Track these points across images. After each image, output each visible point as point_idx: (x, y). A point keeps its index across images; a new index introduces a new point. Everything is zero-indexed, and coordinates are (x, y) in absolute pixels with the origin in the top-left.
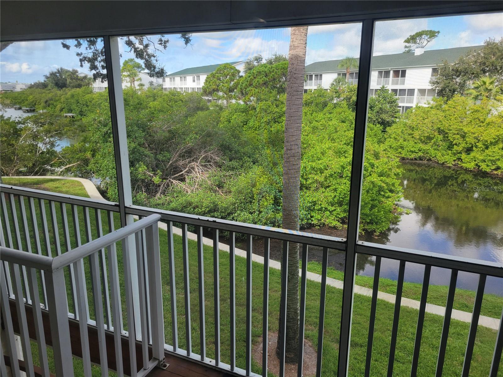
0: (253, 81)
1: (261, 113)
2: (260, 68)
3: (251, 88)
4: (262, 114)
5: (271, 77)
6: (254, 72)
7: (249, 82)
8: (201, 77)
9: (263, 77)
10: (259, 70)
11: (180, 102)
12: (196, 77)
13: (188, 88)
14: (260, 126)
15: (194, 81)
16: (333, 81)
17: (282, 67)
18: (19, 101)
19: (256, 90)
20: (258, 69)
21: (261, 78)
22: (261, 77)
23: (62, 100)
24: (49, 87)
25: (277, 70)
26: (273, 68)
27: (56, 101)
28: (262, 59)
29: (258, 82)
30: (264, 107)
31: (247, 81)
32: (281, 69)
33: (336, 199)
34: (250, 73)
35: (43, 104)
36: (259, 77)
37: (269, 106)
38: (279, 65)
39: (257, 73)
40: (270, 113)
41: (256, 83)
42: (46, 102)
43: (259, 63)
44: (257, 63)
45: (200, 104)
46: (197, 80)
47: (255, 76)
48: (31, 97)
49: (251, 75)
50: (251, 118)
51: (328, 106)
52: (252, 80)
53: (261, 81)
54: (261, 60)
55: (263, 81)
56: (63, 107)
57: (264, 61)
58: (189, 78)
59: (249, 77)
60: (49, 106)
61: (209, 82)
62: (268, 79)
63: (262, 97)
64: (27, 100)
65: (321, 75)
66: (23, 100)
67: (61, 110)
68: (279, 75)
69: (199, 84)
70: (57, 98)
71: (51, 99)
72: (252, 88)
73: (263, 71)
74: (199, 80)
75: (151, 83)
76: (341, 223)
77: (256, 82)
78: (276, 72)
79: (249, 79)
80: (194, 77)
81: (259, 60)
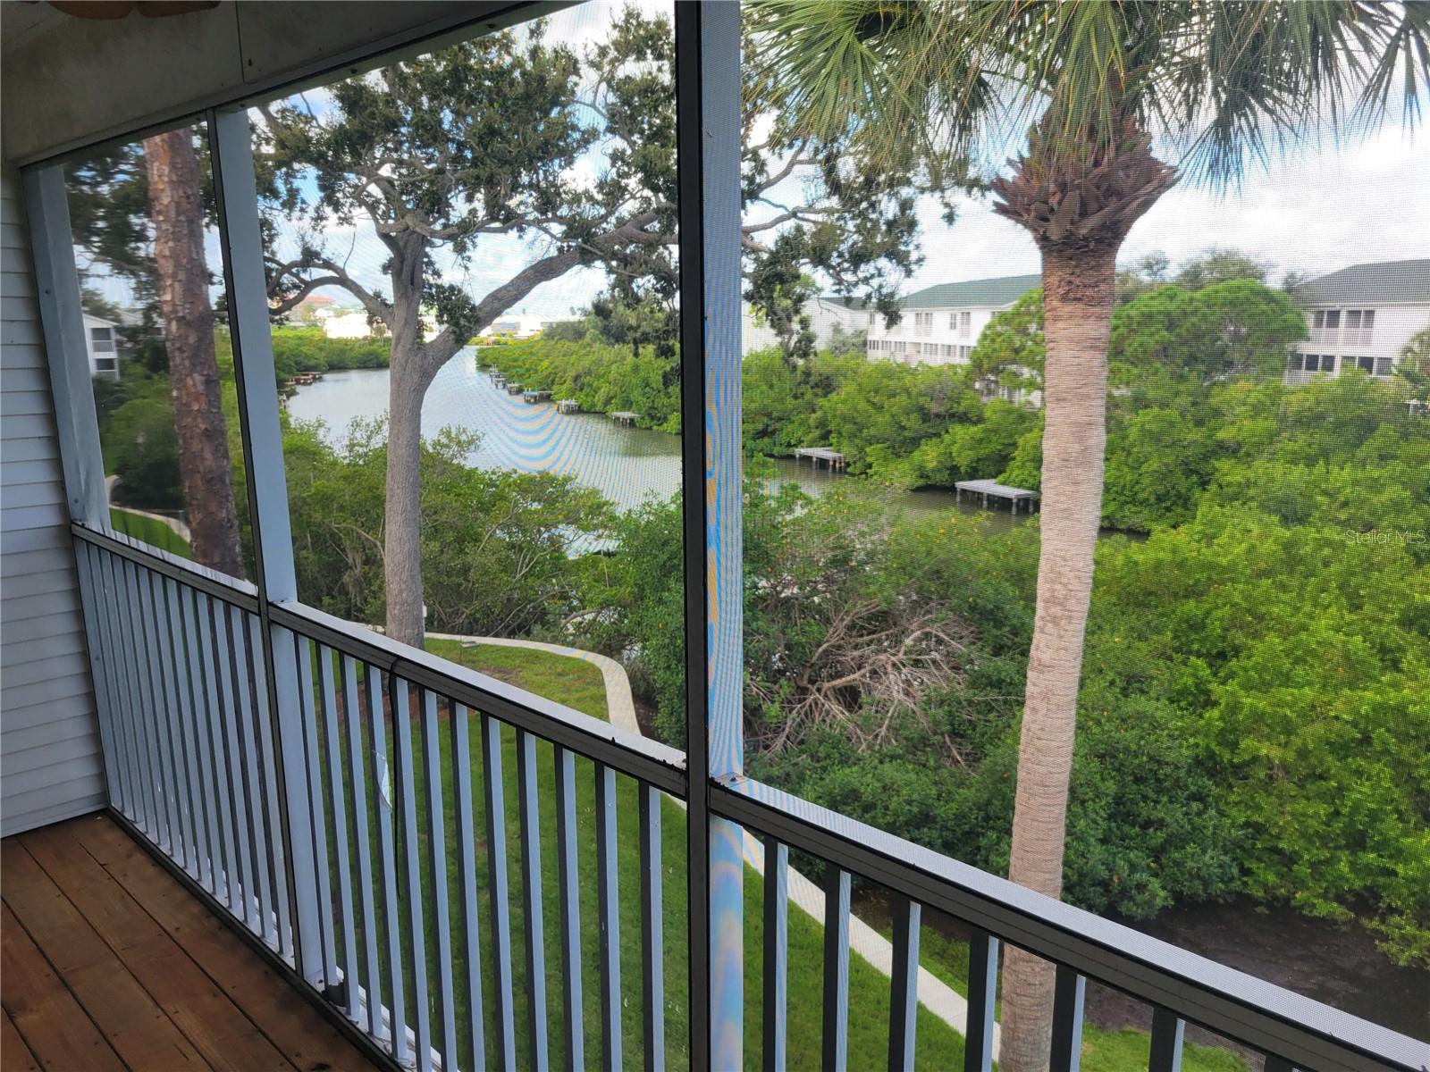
0: (1127, 342)
1: (1142, 446)
3: (1118, 364)
4: (1147, 449)
5: (1188, 330)
6: (1133, 313)
8: (973, 315)
9: (1158, 330)
10: (1145, 309)
11: (904, 397)
12: (959, 317)
13: (937, 345)
14: (1137, 483)
15: (953, 326)
16: (1413, 340)
17: (1225, 298)
18: (521, 371)
19: (1135, 371)
21: (1152, 334)
22: (1153, 329)
23: (612, 376)
24: (587, 339)
25: (1208, 307)
26: (1195, 304)
27: (599, 377)
28: (1166, 262)
29: (1141, 345)
30: (1154, 427)
32: (1224, 305)
34: (1120, 318)
35: (569, 384)
36: (1147, 331)
37: (1172, 424)
38: (1217, 292)
39: (1140, 319)
40: (1174, 443)
41: (1136, 350)
42: (576, 378)
43: (1155, 274)
44: (1150, 275)
45: (959, 403)
46: (962, 324)
47: (1134, 326)
48: (546, 363)
49: (1119, 322)
52: (1122, 338)
53: (1151, 343)
54: (1164, 267)
55: (1157, 342)
56: (612, 394)
57: (1172, 273)
58: (941, 318)
60: (581, 389)
61: (993, 341)
62: (1177, 336)
63: (1151, 394)
64: (536, 371)
65: (1370, 314)
66: (528, 370)
67: (608, 402)
68: (1212, 323)
69: (968, 336)
70: (602, 371)
71: (589, 373)
72: (1121, 365)
73: (1159, 312)
74: (968, 323)
75: (837, 329)
77: (1136, 344)
78: (1204, 315)
79: (1115, 334)
80: (953, 317)
81: (1155, 268)
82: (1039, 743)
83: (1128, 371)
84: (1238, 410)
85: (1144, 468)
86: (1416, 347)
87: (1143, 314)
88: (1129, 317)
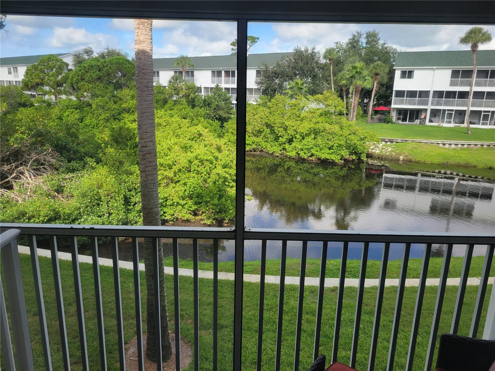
0: (85, 76)
1: (98, 110)
2: (92, 62)
3: (83, 83)
4: (100, 111)
5: (105, 72)
6: (86, 65)
7: (80, 77)
8: (19, 68)
9: (96, 71)
10: (90, 64)
12: (12, 69)
13: (3, 81)
14: (98, 124)
15: (10, 73)
16: (171, 79)
17: (116, 62)
19: (90, 85)
20: (90, 63)
21: (94, 73)
22: (94, 71)
25: (111, 64)
26: (107, 63)
28: (92, 52)
29: (91, 76)
30: (101, 104)
31: (78, 75)
32: (116, 64)
33: (186, 193)
34: (81, 67)
36: (92, 72)
37: (107, 103)
38: (113, 59)
39: (89, 67)
40: (108, 109)
41: (89, 78)
43: (90, 56)
44: (88, 56)
45: (21, 99)
46: (14, 72)
47: (87, 70)
49: (81, 68)
50: (86, 115)
51: (169, 102)
52: (83, 74)
53: (94, 76)
54: (92, 54)
55: (96, 75)
57: (95, 55)
58: (4, 70)
59: (80, 70)
61: (31, 75)
62: (102, 74)
63: (98, 93)
65: (158, 72)
68: (113, 70)
69: (18, 77)
72: (85, 83)
73: (95, 65)
74: (17, 71)
76: (194, 215)
77: (89, 76)
78: (110, 67)
79: (80, 73)
80: (9, 69)
81: (89, 53)
83: (88, 85)
84: (127, 98)
85: (100, 118)
86: (172, 81)
87: (89, 65)
88: (84, 66)
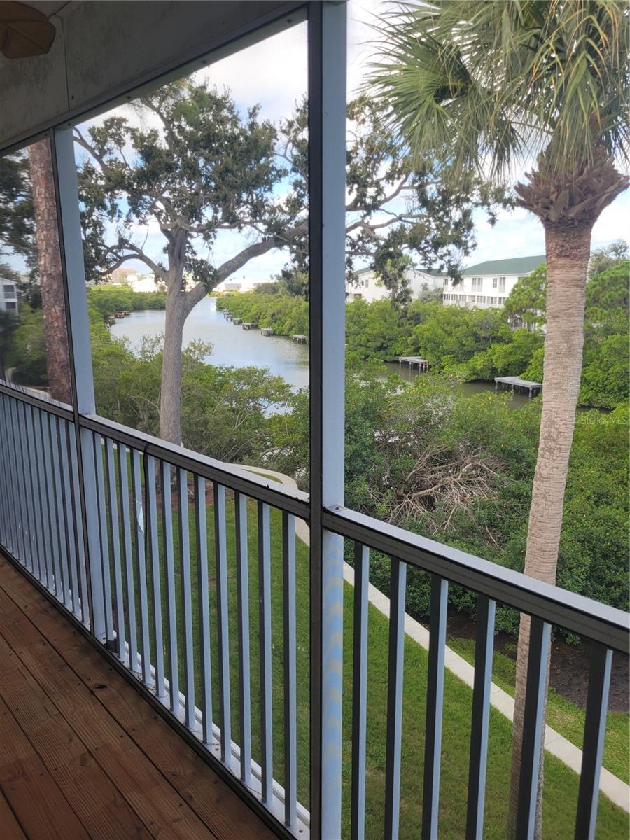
0: (601, 295)
1: (610, 357)
2: (617, 271)
3: (595, 308)
4: (613, 359)
6: (606, 277)
7: (592, 297)
8: (507, 279)
9: (621, 288)
10: (613, 275)
11: (465, 327)
12: (498, 280)
13: (485, 297)
14: (607, 379)
15: (495, 286)
18: (241, 311)
19: (606, 312)
20: (613, 273)
21: (617, 290)
22: (618, 287)
23: (293, 314)
24: (280, 292)
27: (285, 315)
28: (626, 247)
29: (610, 297)
30: (617, 346)
31: (590, 295)
34: (597, 281)
35: (269, 318)
36: (614, 288)
39: (610, 281)
41: (607, 300)
42: (273, 315)
44: (616, 255)
45: (498, 331)
46: (500, 284)
47: (606, 285)
48: (255, 307)
49: (597, 283)
50: (589, 363)
52: (598, 293)
53: (616, 295)
54: (625, 251)
55: (620, 295)
56: (293, 324)
58: (488, 281)
59: (595, 286)
60: (275, 322)
61: (519, 294)
63: (615, 327)
64: (250, 311)
66: (245, 311)
67: (290, 329)
69: (504, 292)
70: (287, 311)
71: (280, 312)
72: (597, 308)
73: (622, 277)
74: (504, 284)
75: (425, 287)
77: (607, 296)
79: (594, 290)
80: (495, 280)
81: (619, 251)
82: (540, 525)
83: (602, 312)
85: (610, 371)
87: (611, 278)
88: (602, 280)
